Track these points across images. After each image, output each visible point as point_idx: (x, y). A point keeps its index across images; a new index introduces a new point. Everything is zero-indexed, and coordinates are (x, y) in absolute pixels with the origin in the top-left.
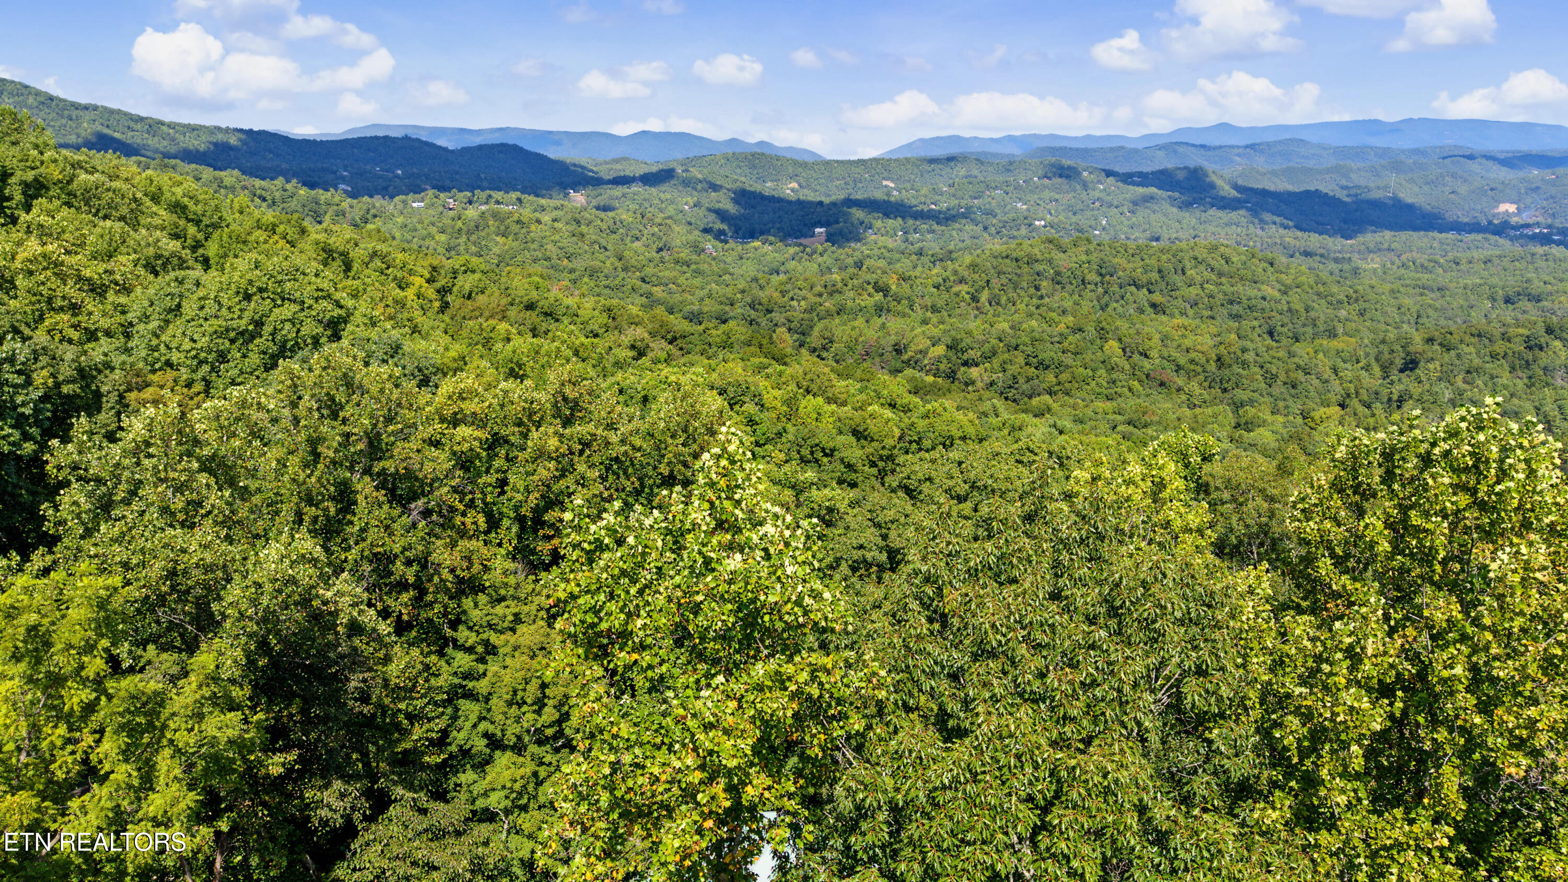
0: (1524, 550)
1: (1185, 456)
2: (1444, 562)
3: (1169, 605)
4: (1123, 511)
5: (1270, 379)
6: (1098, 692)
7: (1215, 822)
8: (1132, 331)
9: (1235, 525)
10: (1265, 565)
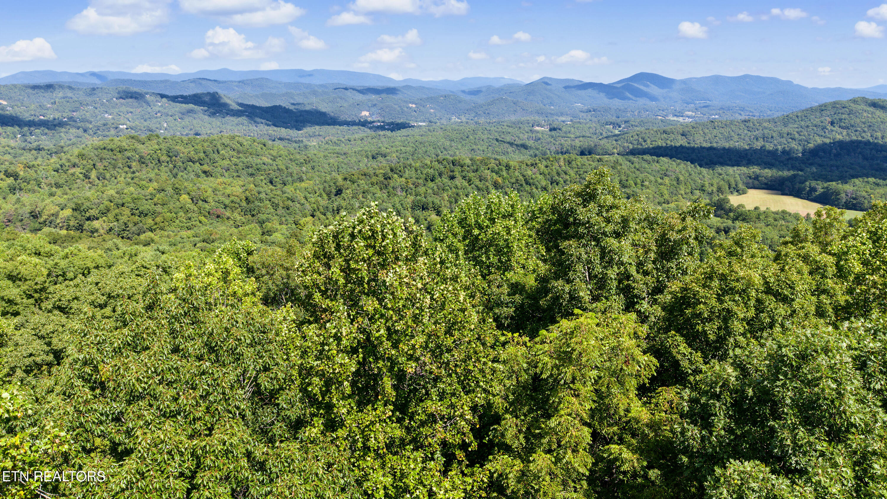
1: (238, 254)
2: (368, 283)
3: (242, 338)
4: (208, 292)
5: (275, 206)
6: (211, 398)
7: (288, 446)
8: (195, 188)
9: (271, 287)
10: (290, 304)
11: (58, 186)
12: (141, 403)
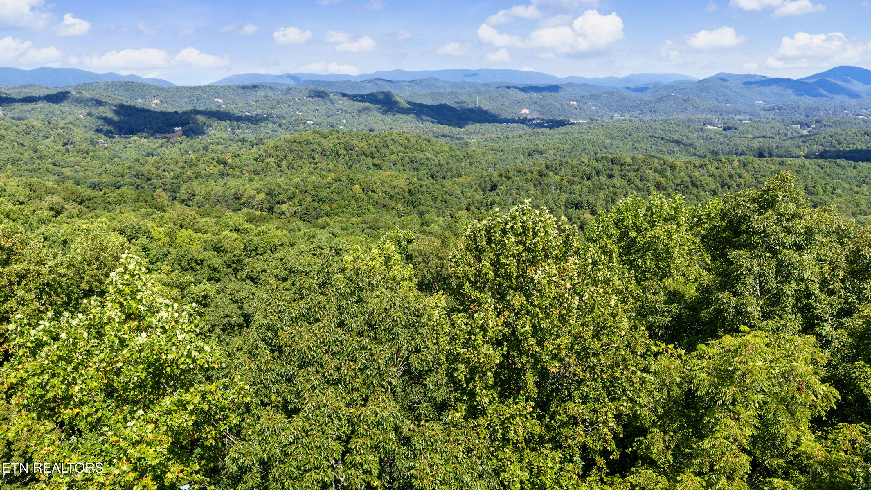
0: (547, 268)
1: (399, 242)
2: (516, 279)
3: (399, 319)
4: (372, 274)
5: (435, 199)
6: (368, 372)
7: (432, 426)
8: (366, 179)
9: (426, 274)
10: (442, 291)
11: (256, 173)
12: (310, 369)
